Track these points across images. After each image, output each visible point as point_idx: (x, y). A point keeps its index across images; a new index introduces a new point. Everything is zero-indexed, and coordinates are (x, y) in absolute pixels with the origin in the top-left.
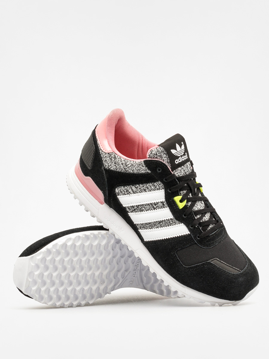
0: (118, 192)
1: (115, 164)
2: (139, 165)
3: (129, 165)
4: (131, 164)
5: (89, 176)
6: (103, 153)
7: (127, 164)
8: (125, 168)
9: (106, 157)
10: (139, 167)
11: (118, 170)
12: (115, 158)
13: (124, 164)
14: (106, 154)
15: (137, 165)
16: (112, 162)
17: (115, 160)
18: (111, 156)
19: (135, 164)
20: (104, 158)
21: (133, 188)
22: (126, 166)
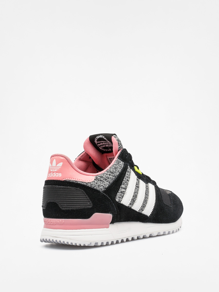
0: (118, 200)
1: (106, 180)
2: (119, 164)
3: (114, 171)
4: (114, 169)
5: (94, 213)
6: (91, 183)
7: (112, 171)
8: (114, 176)
9: (96, 183)
10: (119, 165)
11: (111, 182)
12: (102, 177)
13: (111, 174)
14: (94, 182)
15: (118, 165)
16: (104, 181)
17: (103, 178)
18: (99, 179)
19: (116, 165)
20: (96, 185)
21: (123, 187)
22: (113, 173)
